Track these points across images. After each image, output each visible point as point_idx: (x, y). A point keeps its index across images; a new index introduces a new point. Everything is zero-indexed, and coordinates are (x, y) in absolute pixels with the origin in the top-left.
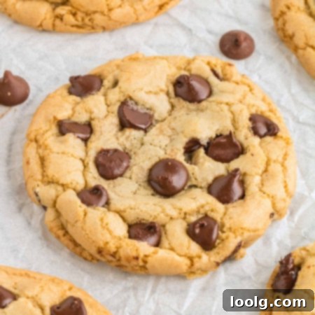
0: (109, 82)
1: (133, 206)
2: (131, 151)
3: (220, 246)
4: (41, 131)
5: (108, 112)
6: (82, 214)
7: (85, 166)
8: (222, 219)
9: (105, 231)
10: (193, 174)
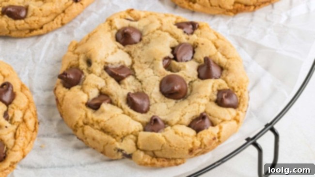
0: (83, 65)
1: (182, 114)
2: (138, 89)
3: (242, 100)
4: (84, 117)
5: (104, 79)
6: (163, 139)
7: (129, 115)
8: (228, 86)
9: (185, 138)
10: (185, 75)
